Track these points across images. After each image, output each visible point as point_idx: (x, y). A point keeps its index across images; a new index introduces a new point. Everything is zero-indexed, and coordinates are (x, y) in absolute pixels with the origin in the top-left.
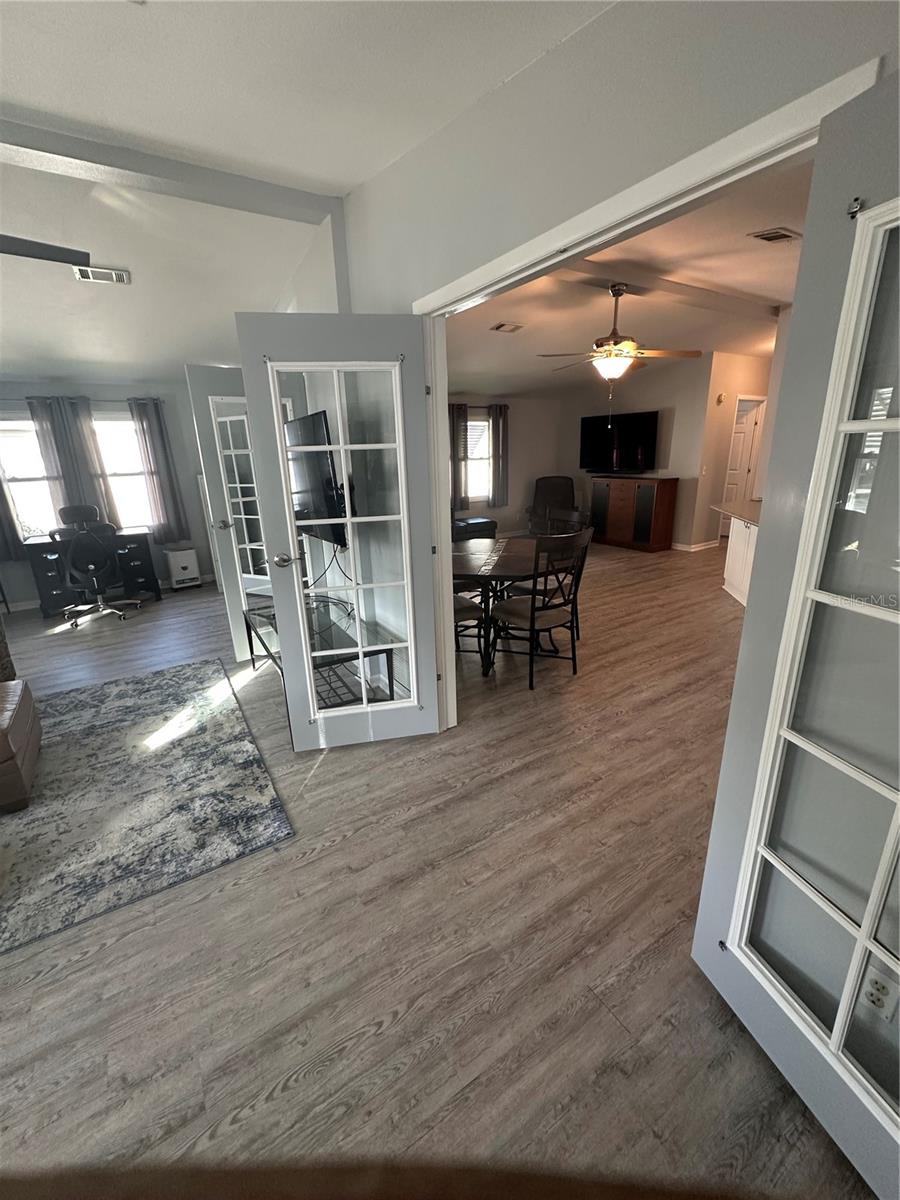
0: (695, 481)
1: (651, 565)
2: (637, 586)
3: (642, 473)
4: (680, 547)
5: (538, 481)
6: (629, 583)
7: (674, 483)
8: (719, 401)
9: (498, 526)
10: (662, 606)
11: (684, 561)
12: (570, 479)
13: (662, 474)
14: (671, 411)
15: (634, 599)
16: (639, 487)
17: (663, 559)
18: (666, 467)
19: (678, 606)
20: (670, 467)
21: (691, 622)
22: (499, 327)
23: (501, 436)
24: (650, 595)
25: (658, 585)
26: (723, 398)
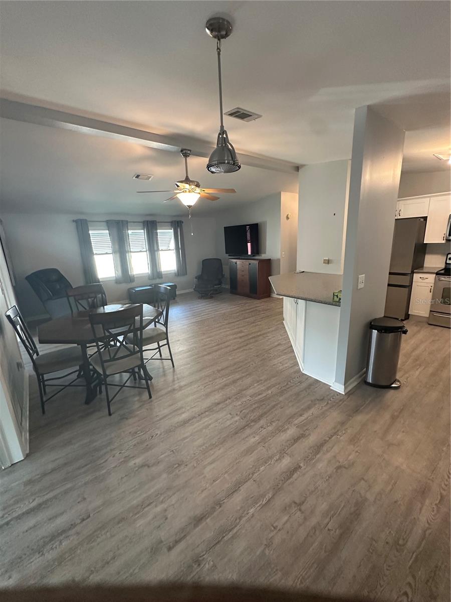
0: (279, 260)
1: (253, 308)
2: (236, 323)
4: (275, 296)
5: (203, 261)
6: (233, 321)
7: (269, 261)
8: (288, 218)
9: (178, 287)
10: (241, 337)
12: (220, 260)
13: (264, 256)
14: (265, 223)
15: (228, 333)
16: (250, 264)
18: (265, 253)
19: (250, 337)
20: (267, 253)
21: (251, 349)
22: (138, 177)
23: (179, 237)
24: (240, 329)
25: (248, 322)
26: (289, 216)
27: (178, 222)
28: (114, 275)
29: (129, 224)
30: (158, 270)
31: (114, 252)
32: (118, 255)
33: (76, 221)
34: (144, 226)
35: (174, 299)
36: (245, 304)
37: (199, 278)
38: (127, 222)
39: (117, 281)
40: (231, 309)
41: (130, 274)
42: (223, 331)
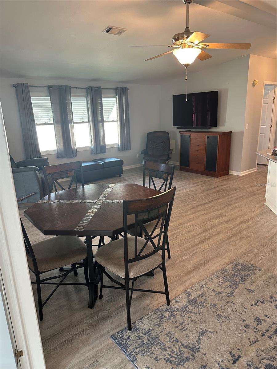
0: (242, 133)
3: (210, 128)
4: (233, 173)
6: (204, 202)
7: (229, 135)
8: (254, 85)
9: (124, 163)
10: (227, 222)
11: (237, 183)
12: (168, 133)
13: (222, 129)
14: (226, 91)
15: (208, 216)
16: (208, 137)
17: (225, 183)
18: (224, 125)
19: (238, 222)
20: (226, 125)
21: (249, 237)
22: (108, 30)
23: (124, 107)
24: (219, 212)
25: (223, 204)
26: (256, 82)
27: (123, 89)
28: (56, 149)
29: (72, 90)
30: (102, 144)
31: (55, 123)
32: (60, 126)
33: (15, 86)
34: (87, 92)
35: (120, 176)
36: (205, 182)
37: (145, 153)
38: (70, 88)
39: (59, 155)
40: (192, 187)
41: (72, 147)
42: (199, 213)
